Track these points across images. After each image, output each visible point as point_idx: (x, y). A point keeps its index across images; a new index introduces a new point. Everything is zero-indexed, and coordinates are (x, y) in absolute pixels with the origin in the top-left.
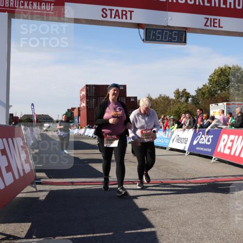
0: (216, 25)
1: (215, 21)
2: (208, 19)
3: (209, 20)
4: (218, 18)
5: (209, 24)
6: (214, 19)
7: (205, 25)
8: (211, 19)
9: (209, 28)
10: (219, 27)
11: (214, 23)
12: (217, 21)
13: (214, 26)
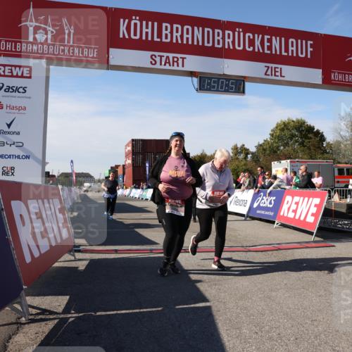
0: (277, 74)
1: (277, 70)
2: (268, 67)
3: (270, 69)
4: (280, 66)
5: (269, 72)
6: (275, 68)
7: (266, 74)
8: (272, 68)
9: (270, 77)
10: (281, 76)
11: (275, 72)
12: (279, 70)
13: (275, 75)
